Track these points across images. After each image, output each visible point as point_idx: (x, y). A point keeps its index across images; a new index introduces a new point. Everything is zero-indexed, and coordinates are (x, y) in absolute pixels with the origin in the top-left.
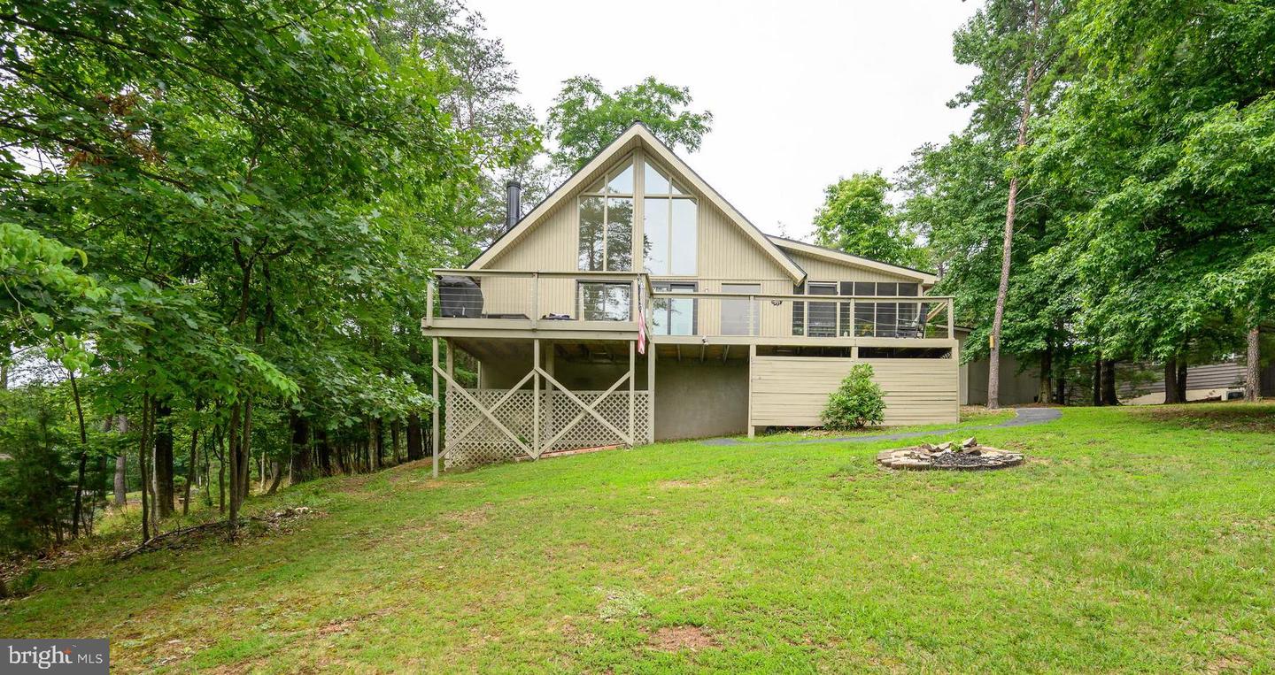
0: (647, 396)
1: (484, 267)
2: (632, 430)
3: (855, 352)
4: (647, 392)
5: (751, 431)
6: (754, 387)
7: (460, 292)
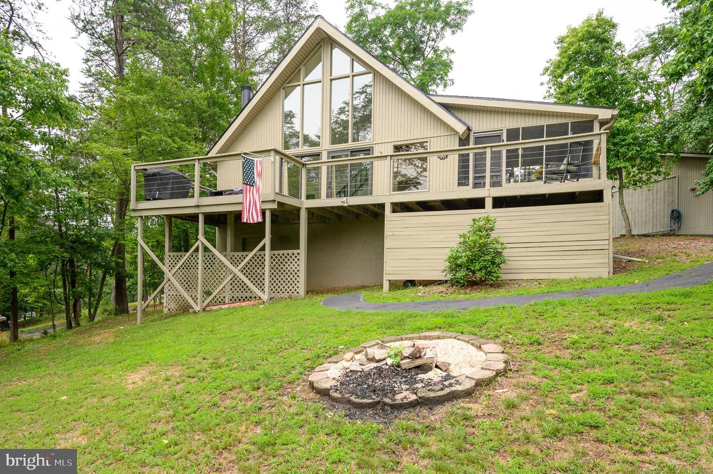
0: (298, 254)
1: (218, 153)
2: (267, 289)
3: (489, 203)
4: (298, 251)
5: (386, 285)
6: (388, 243)
7: (156, 180)
